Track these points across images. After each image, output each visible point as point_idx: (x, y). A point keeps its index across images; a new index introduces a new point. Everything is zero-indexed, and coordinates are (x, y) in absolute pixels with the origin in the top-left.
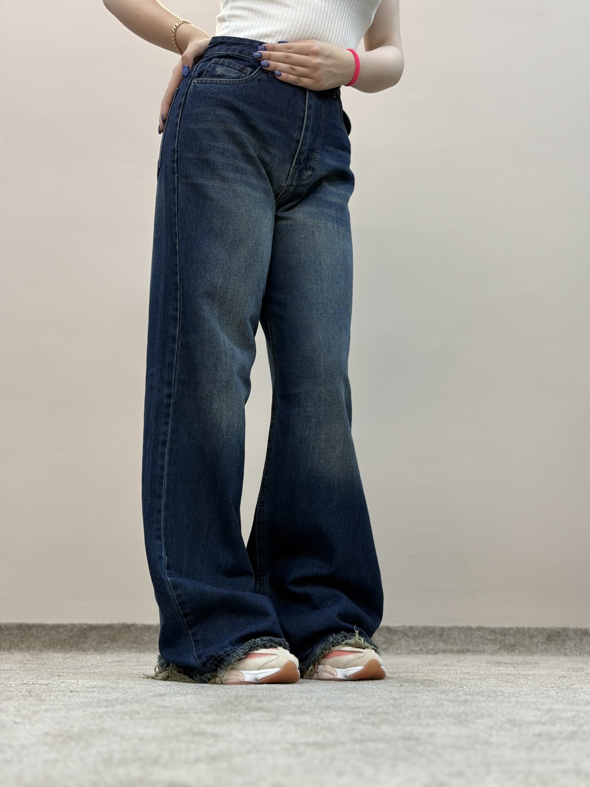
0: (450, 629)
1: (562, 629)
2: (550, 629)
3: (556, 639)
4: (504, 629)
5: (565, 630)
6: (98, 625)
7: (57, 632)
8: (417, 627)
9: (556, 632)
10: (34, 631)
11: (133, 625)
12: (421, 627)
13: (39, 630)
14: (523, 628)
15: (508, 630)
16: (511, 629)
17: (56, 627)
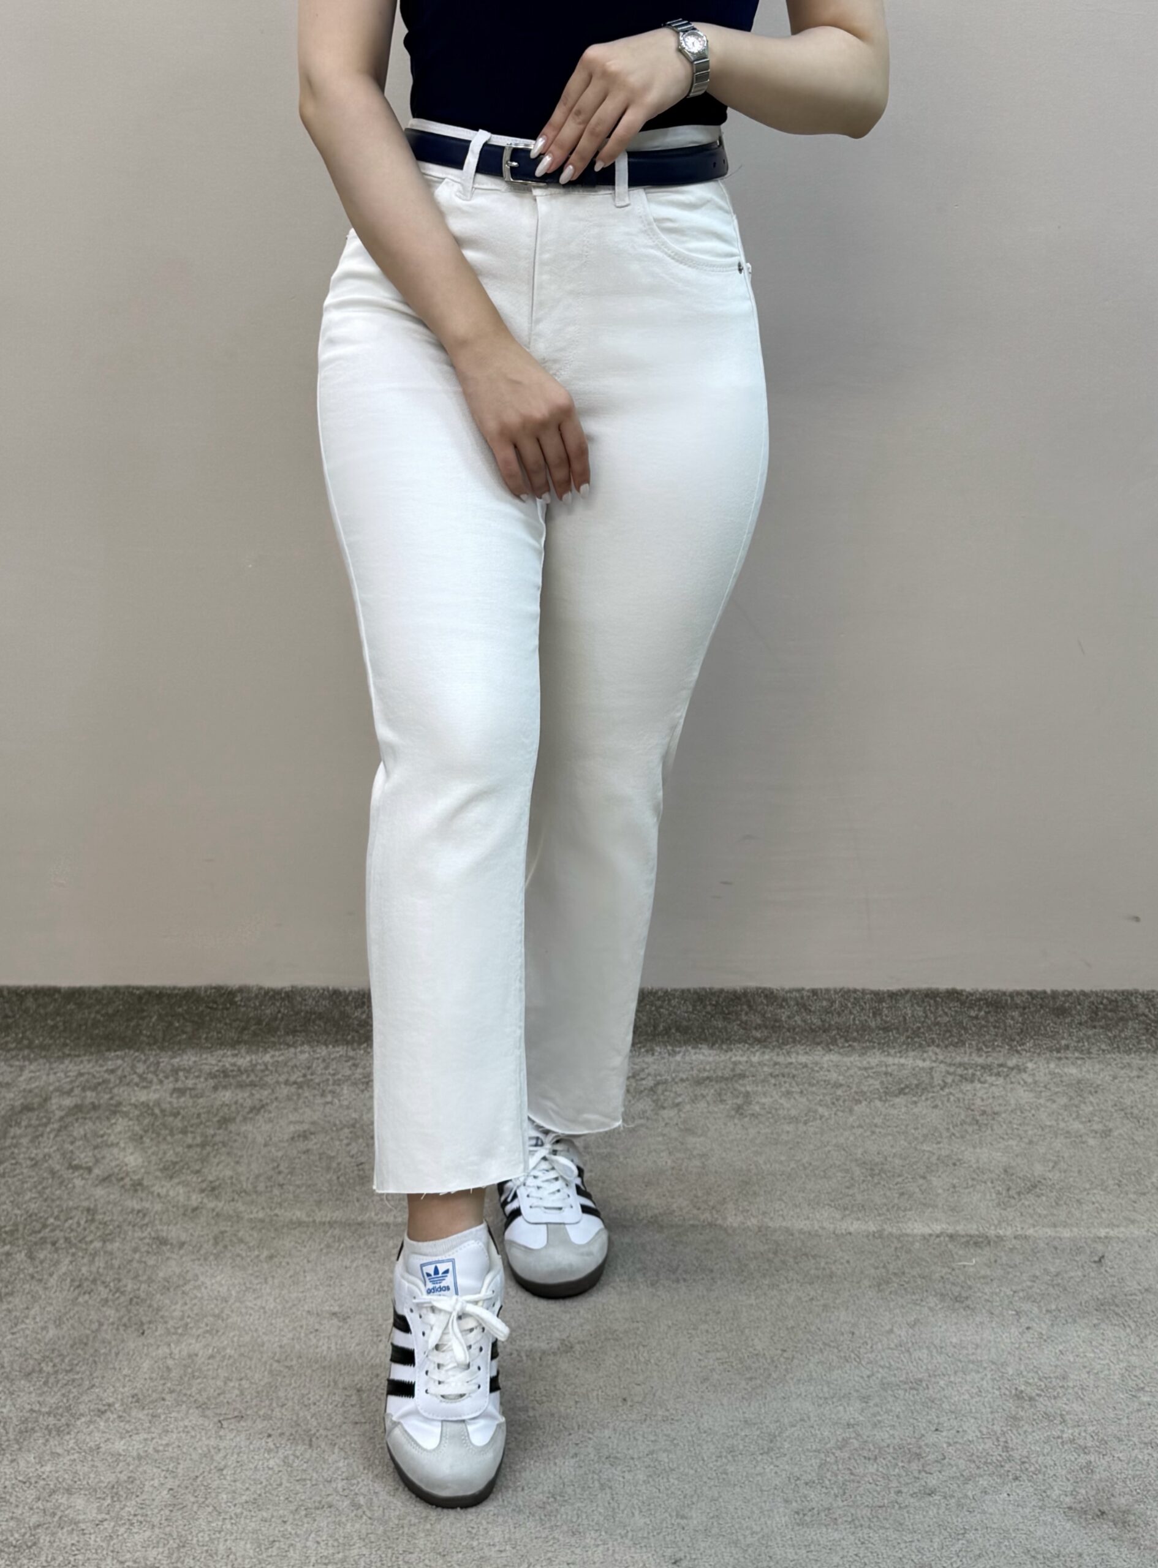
0: (893, 996)
1: (1123, 992)
2: (1096, 994)
3: (1109, 1014)
4: (1004, 994)
5: (1127, 995)
6: (164, 988)
7: (80, 1005)
8: (828, 991)
9: (1111, 1001)
10: (30, 1003)
11: (241, 990)
12: (836, 992)
13: (41, 1001)
14: (1045, 992)
15: (1013, 995)
16: (1019, 993)
17: (75, 995)
